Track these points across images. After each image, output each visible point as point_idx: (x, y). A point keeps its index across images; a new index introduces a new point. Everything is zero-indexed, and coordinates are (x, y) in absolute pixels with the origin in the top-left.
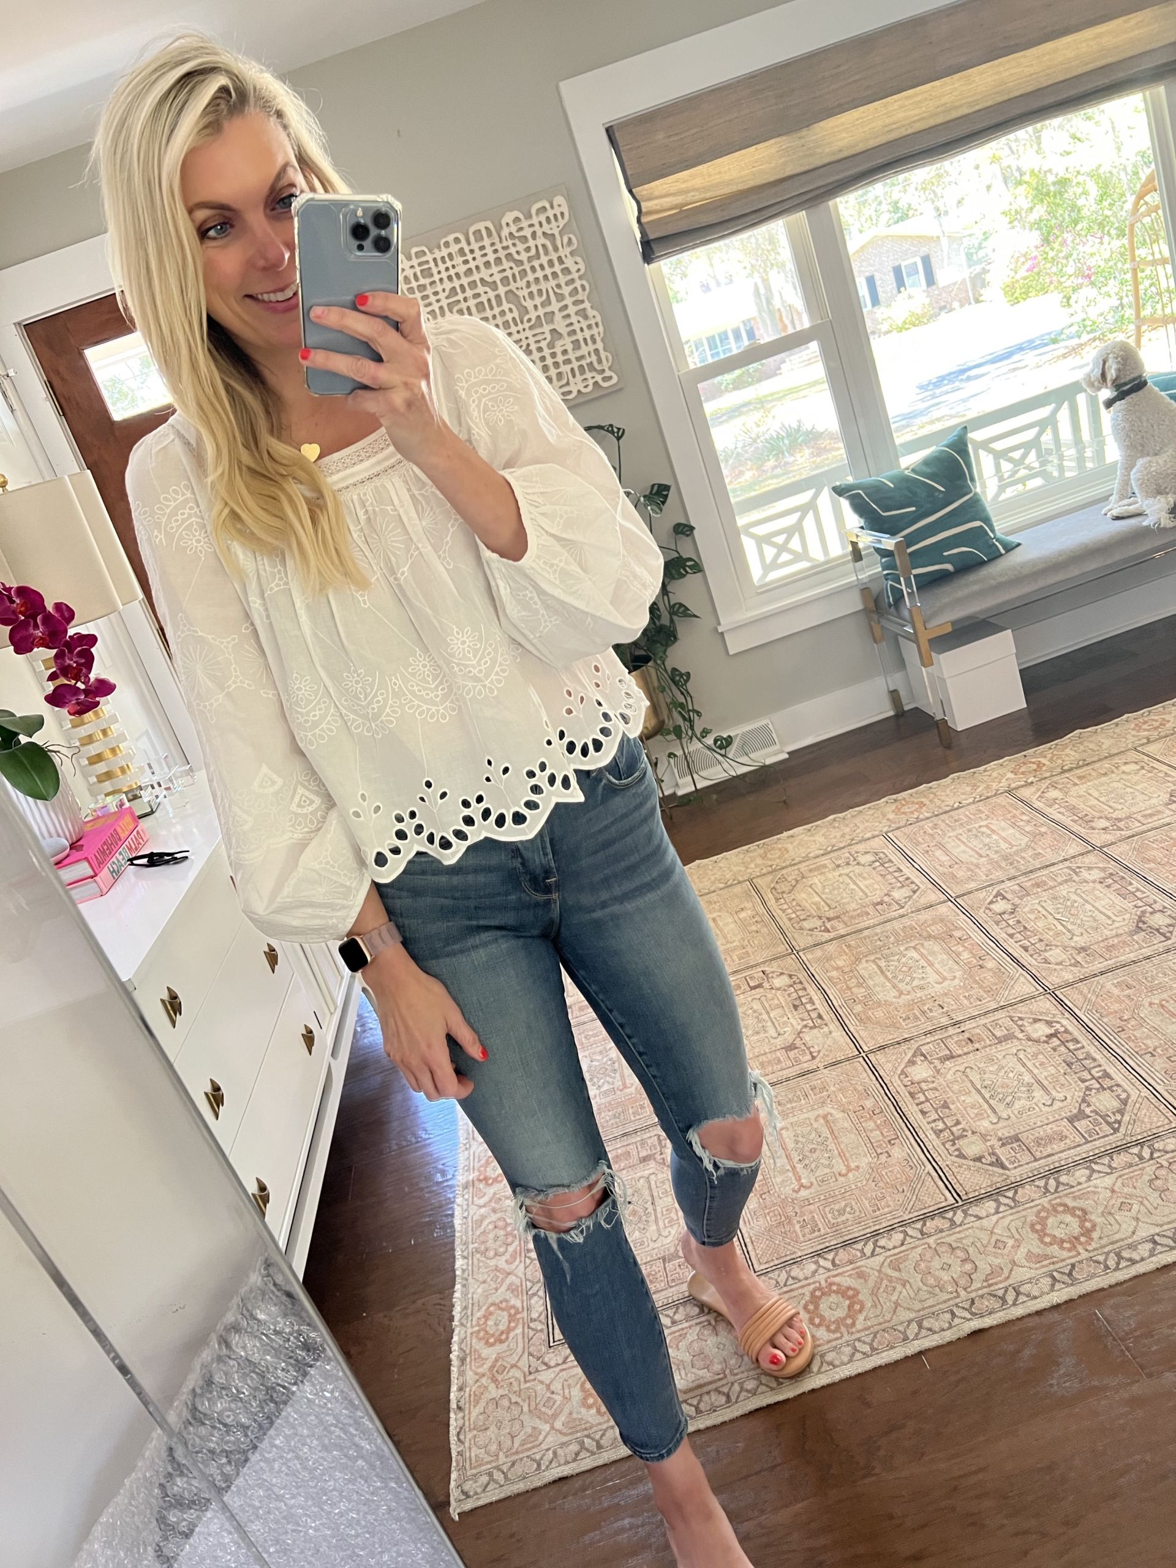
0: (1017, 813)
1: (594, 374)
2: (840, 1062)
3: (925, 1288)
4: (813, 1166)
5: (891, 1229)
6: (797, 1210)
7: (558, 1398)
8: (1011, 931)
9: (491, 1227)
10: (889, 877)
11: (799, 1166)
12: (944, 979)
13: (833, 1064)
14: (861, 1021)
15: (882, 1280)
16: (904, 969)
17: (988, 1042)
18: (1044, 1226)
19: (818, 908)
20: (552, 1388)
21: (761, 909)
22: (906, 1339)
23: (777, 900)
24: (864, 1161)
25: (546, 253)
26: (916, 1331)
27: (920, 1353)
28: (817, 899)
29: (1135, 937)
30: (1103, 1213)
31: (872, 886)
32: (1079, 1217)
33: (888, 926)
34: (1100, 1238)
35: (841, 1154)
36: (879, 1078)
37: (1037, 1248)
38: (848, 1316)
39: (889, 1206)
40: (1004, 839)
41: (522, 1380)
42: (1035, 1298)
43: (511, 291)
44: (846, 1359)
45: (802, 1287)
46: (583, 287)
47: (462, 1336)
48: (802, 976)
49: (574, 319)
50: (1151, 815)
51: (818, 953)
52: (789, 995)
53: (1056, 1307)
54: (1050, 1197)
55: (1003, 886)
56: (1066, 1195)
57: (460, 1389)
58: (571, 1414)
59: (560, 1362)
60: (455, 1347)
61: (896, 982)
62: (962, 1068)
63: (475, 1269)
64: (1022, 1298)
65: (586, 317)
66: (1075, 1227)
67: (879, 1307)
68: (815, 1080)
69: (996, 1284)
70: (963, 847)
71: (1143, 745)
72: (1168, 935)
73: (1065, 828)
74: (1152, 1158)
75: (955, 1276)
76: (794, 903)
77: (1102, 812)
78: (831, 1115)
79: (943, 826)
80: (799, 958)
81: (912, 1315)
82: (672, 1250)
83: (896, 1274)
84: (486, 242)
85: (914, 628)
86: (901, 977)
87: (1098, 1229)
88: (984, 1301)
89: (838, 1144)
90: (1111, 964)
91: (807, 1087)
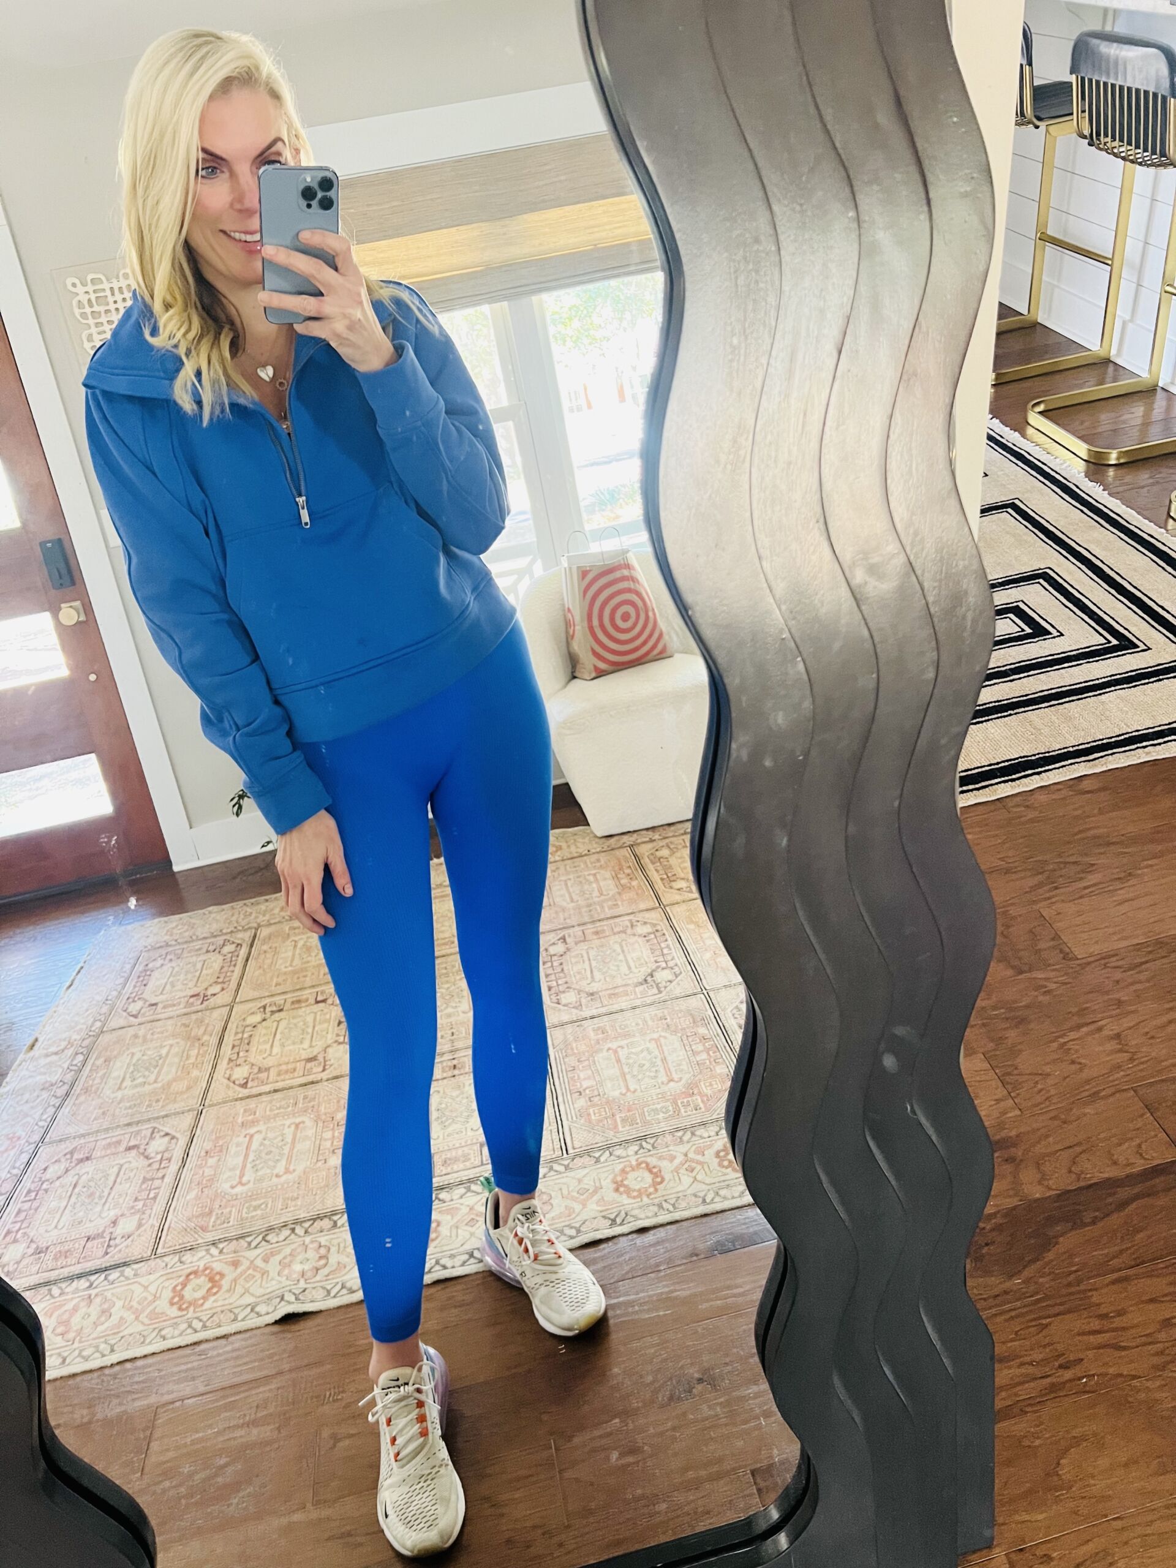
0: (625, 866)
4: (260, 1166)
5: (284, 1226)
6: (223, 1204)
8: (550, 971)
11: (249, 1166)
15: (249, 1269)
22: (235, 1319)
24: (304, 1165)
26: (247, 1313)
29: (637, 989)
30: (452, 1226)
35: (292, 1157)
38: (203, 1297)
39: (296, 1205)
44: (177, 1332)
55: (571, 931)
67: (231, 1292)
68: (310, 1091)
69: (332, 1279)
70: (564, 892)
72: (662, 989)
78: (307, 1121)
81: (252, 1300)
82: (100, 1231)
83: (263, 1265)
87: (439, 1239)
88: (314, 1292)
89: (292, 1149)
90: (603, 1010)
91: (300, 1098)
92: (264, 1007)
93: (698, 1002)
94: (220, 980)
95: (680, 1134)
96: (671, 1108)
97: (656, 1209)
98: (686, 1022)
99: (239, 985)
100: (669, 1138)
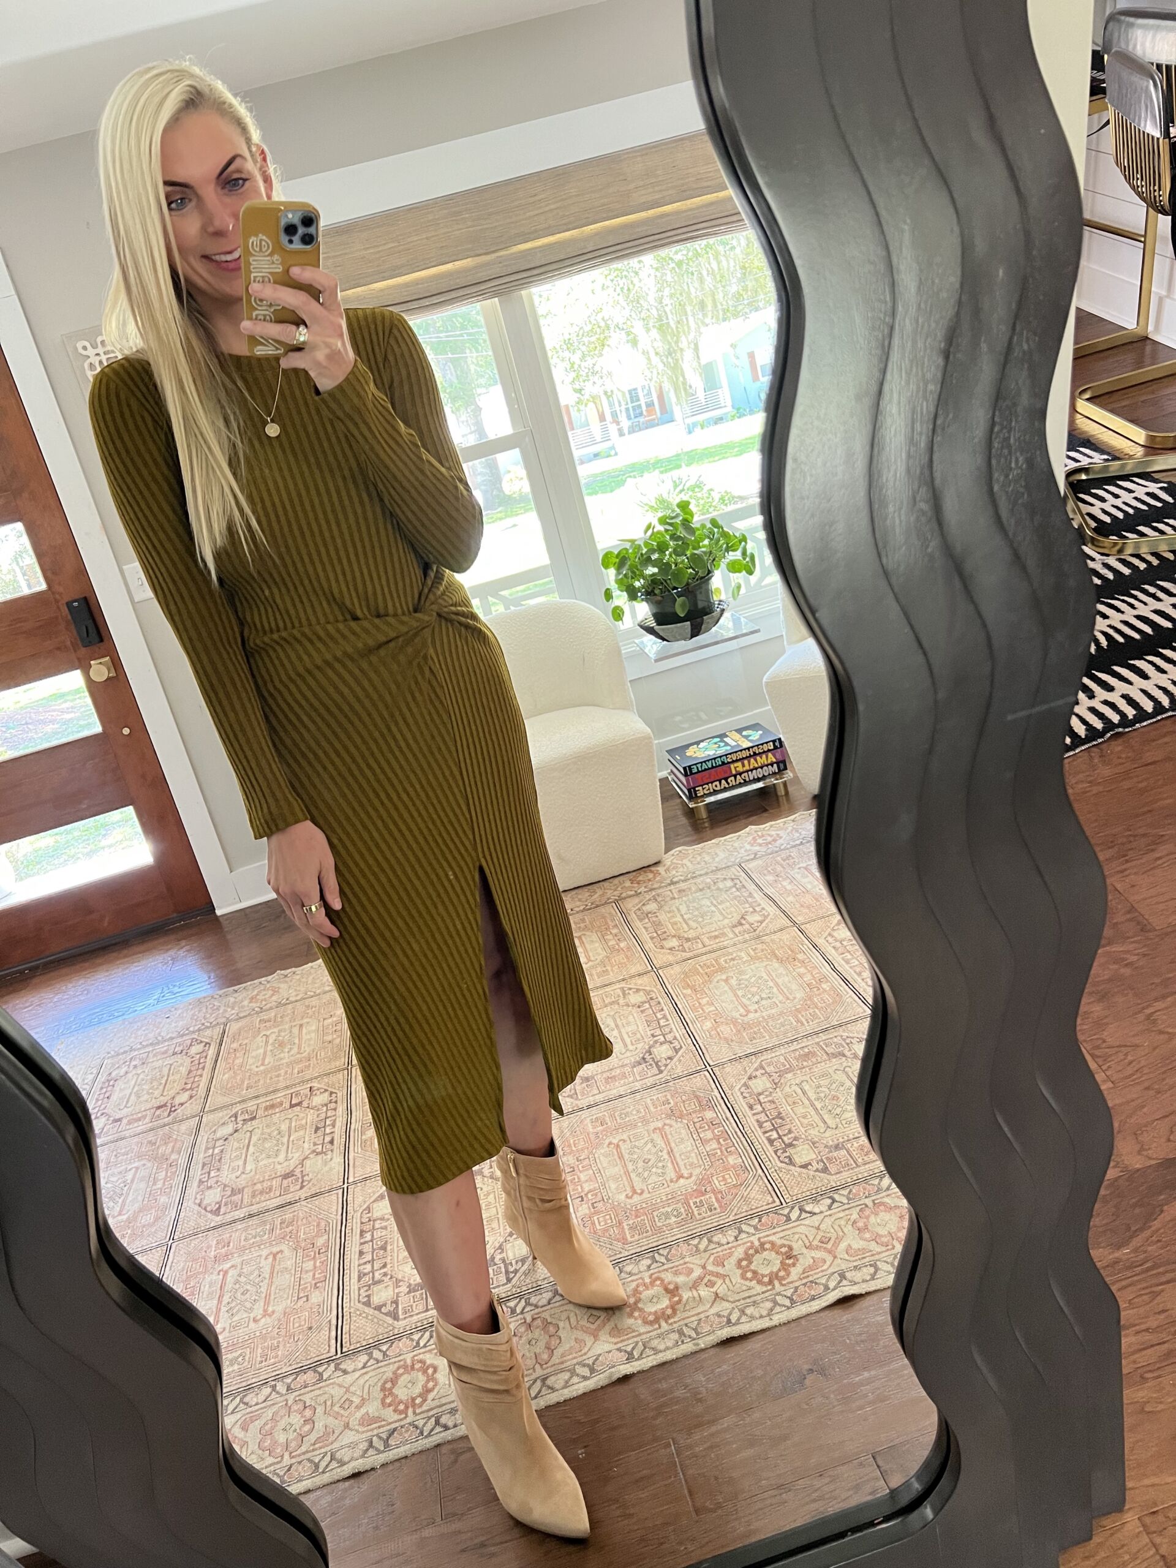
2: (321, 1193)
4: (236, 1309)
5: (264, 1383)
11: (224, 1309)
13: (316, 1195)
18: (394, 1381)
24: (283, 1306)
29: (635, 1070)
32: (428, 1375)
34: (433, 1400)
35: (270, 1296)
36: (345, 1213)
37: (375, 1410)
39: (277, 1357)
42: (344, 1464)
48: (342, 1094)
50: (716, 937)
52: (319, 1115)
53: (355, 1476)
54: (415, 1353)
64: (333, 1464)
66: (416, 1388)
68: (290, 1213)
69: (320, 1448)
71: (748, 861)
72: (663, 1068)
73: (641, 944)
74: (522, 1313)
75: (291, 1438)
77: (678, 929)
78: (282, 1252)
80: (349, 1074)
87: (436, 1391)
88: (300, 1468)
89: (270, 1284)
90: (599, 1098)
91: (278, 1222)
92: (236, 1116)
93: (701, 1081)
94: (189, 1086)
95: (695, 1241)
96: (682, 1210)
97: (675, 1336)
98: (693, 1106)
99: (209, 1090)
100: (684, 1247)
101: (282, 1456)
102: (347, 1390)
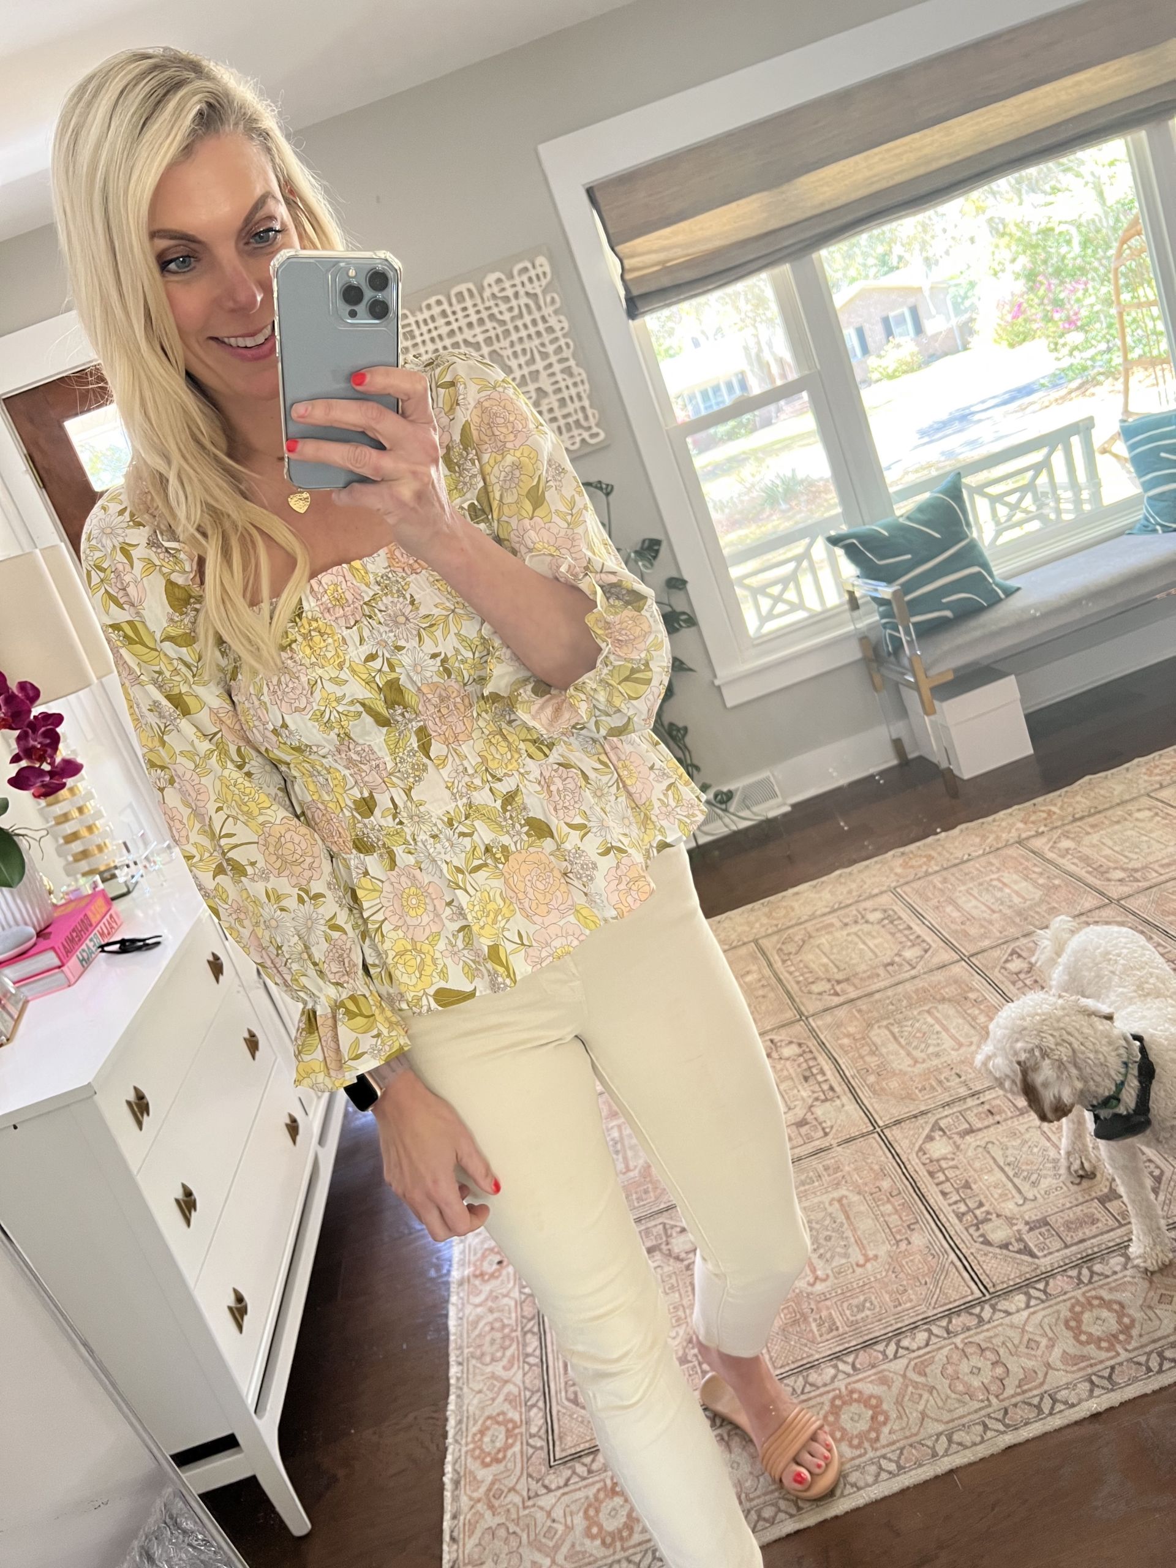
0: (1029, 864)
1: (581, 431)
2: (853, 1139)
3: (953, 1396)
4: (828, 1255)
5: (914, 1328)
6: (813, 1306)
7: (560, 1528)
9: (487, 1328)
10: (898, 935)
12: (961, 1045)
13: (848, 1141)
14: (874, 1092)
15: (907, 1386)
16: (918, 1035)
17: (1009, 1114)
18: (1079, 1322)
19: (827, 971)
20: (554, 1515)
21: (767, 972)
22: (935, 1455)
23: (784, 962)
24: (883, 1250)
25: (530, 312)
26: (945, 1445)
27: (951, 1472)
28: (825, 960)
30: (1141, 1306)
31: (882, 945)
32: (1116, 1311)
33: (900, 989)
34: (1141, 1336)
35: (858, 1242)
36: (896, 1156)
37: (1072, 1348)
38: (871, 1429)
39: (911, 1301)
40: (1017, 893)
41: (521, 1506)
42: (1073, 1406)
43: (494, 351)
44: (870, 1479)
45: (821, 1395)
46: (567, 345)
47: (457, 1454)
48: (812, 1044)
49: (559, 377)
50: (1169, 865)
51: (828, 1019)
52: (799, 1065)
53: (1095, 1416)
54: (1084, 1289)
55: (1018, 943)
56: (1101, 1287)
57: (454, 1517)
58: (573, 1546)
59: (562, 1483)
60: (448, 1468)
61: (910, 1049)
62: (983, 1143)
63: (471, 1376)
64: (1059, 1407)
65: (571, 375)
66: (1113, 1325)
67: (905, 1419)
68: (829, 1160)
69: (1030, 1390)
70: (974, 902)
71: (1156, 790)
73: (1079, 879)
75: (985, 1381)
76: (801, 965)
77: (1116, 862)
78: (846, 1197)
79: (953, 879)
80: (808, 1025)
81: (941, 1428)
83: (921, 1379)
84: (469, 303)
85: (915, 676)
86: (914, 1044)
87: (1137, 1325)
88: (1018, 1410)
89: (854, 1230)
91: (820, 1168)
101: (988, 1399)
102: (1023, 1330)
